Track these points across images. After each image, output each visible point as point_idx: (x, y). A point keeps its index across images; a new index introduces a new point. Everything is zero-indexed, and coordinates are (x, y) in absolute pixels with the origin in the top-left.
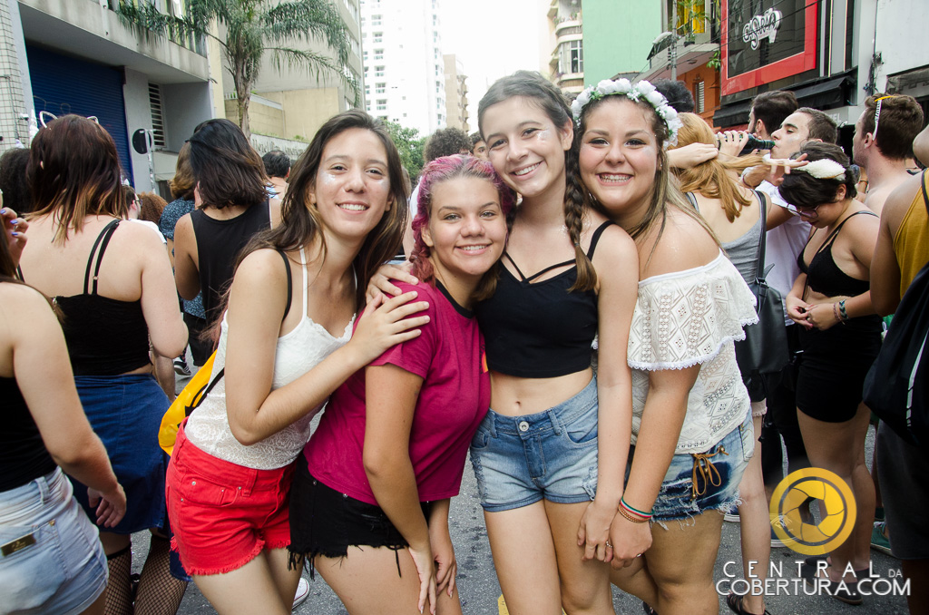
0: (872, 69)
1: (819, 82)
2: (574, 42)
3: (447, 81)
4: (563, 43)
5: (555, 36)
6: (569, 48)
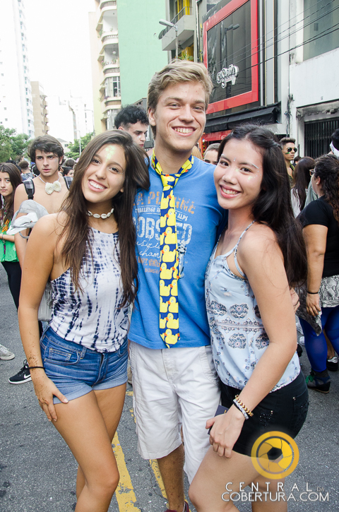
0: (288, 103)
1: (260, 109)
2: (115, 78)
3: (33, 99)
4: (108, 78)
5: (103, 73)
6: (112, 81)
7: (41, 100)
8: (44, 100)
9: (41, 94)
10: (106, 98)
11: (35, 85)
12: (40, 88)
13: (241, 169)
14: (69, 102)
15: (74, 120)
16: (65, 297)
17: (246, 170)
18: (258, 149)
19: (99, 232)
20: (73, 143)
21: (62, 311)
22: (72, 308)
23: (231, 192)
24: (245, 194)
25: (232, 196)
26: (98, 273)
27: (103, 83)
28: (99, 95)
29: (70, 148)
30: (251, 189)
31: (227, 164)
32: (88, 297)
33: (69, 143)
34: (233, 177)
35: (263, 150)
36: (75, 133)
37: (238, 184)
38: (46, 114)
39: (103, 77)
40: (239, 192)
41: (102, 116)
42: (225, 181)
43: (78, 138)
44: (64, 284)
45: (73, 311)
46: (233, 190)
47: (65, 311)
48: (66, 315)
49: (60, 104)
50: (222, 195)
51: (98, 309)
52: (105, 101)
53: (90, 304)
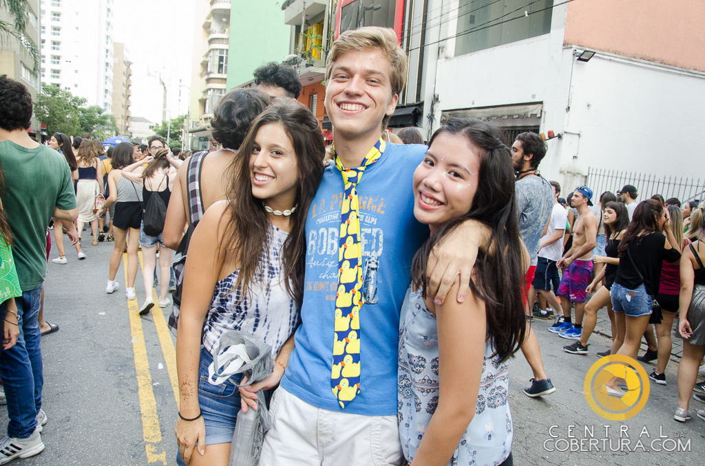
0: (433, 104)
2: (222, 50)
3: (115, 64)
4: (213, 49)
5: (207, 43)
6: (217, 54)
7: (125, 67)
8: (129, 67)
9: (126, 60)
10: (208, 74)
11: (119, 48)
12: (125, 53)
13: (449, 173)
14: (160, 74)
15: (165, 97)
16: (228, 303)
17: (456, 175)
18: (476, 149)
19: (278, 229)
20: (161, 125)
21: (219, 322)
22: (234, 319)
23: (432, 201)
24: (449, 206)
25: (431, 207)
26: (272, 277)
27: (207, 55)
28: (200, 69)
29: (155, 130)
30: (459, 201)
31: (432, 164)
32: (257, 306)
33: (154, 125)
34: (436, 182)
35: (482, 152)
36: (164, 114)
37: (442, 193)
38: (129, 86)
39: (207, 48)
40: (441, 203)
41: (201, 96)
42: (425, 185)
43: (168, 120)
44: (230, 286)
45: (235, 323)
46: (435, 199)
47: (224, 322)
48: (225, 327)
49: (149, 75)
50: (420, 204)
51: (267, 323)
52: (206, 77)
53: (258, 316)
